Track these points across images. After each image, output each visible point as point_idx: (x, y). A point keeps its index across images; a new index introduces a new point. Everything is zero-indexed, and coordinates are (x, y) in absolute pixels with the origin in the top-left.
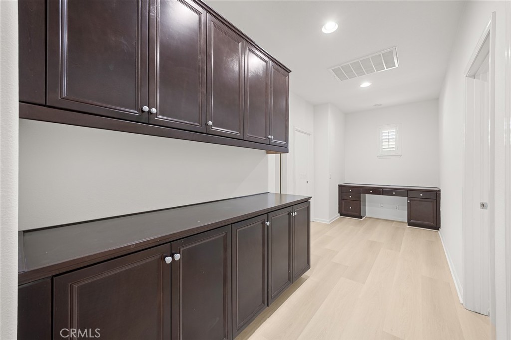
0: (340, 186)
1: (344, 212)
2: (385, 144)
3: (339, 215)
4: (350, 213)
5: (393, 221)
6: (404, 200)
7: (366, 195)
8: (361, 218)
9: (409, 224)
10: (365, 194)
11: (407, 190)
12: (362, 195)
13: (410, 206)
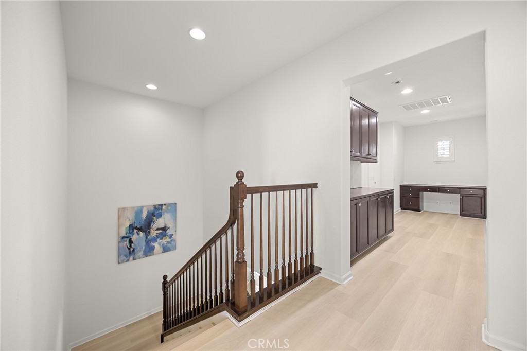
0: (400, 186)
1: (404, 207)
2: (441, 152)
3: (400, 209)
4: (410, 207)
5: (447, 214)
6: (457, 197)
7: (424, 193)
8: (420, 211)
9: (461, 215)
10: (423, 191)
11: (460, 188)
12: (421, 193)
13: (462, 200)
